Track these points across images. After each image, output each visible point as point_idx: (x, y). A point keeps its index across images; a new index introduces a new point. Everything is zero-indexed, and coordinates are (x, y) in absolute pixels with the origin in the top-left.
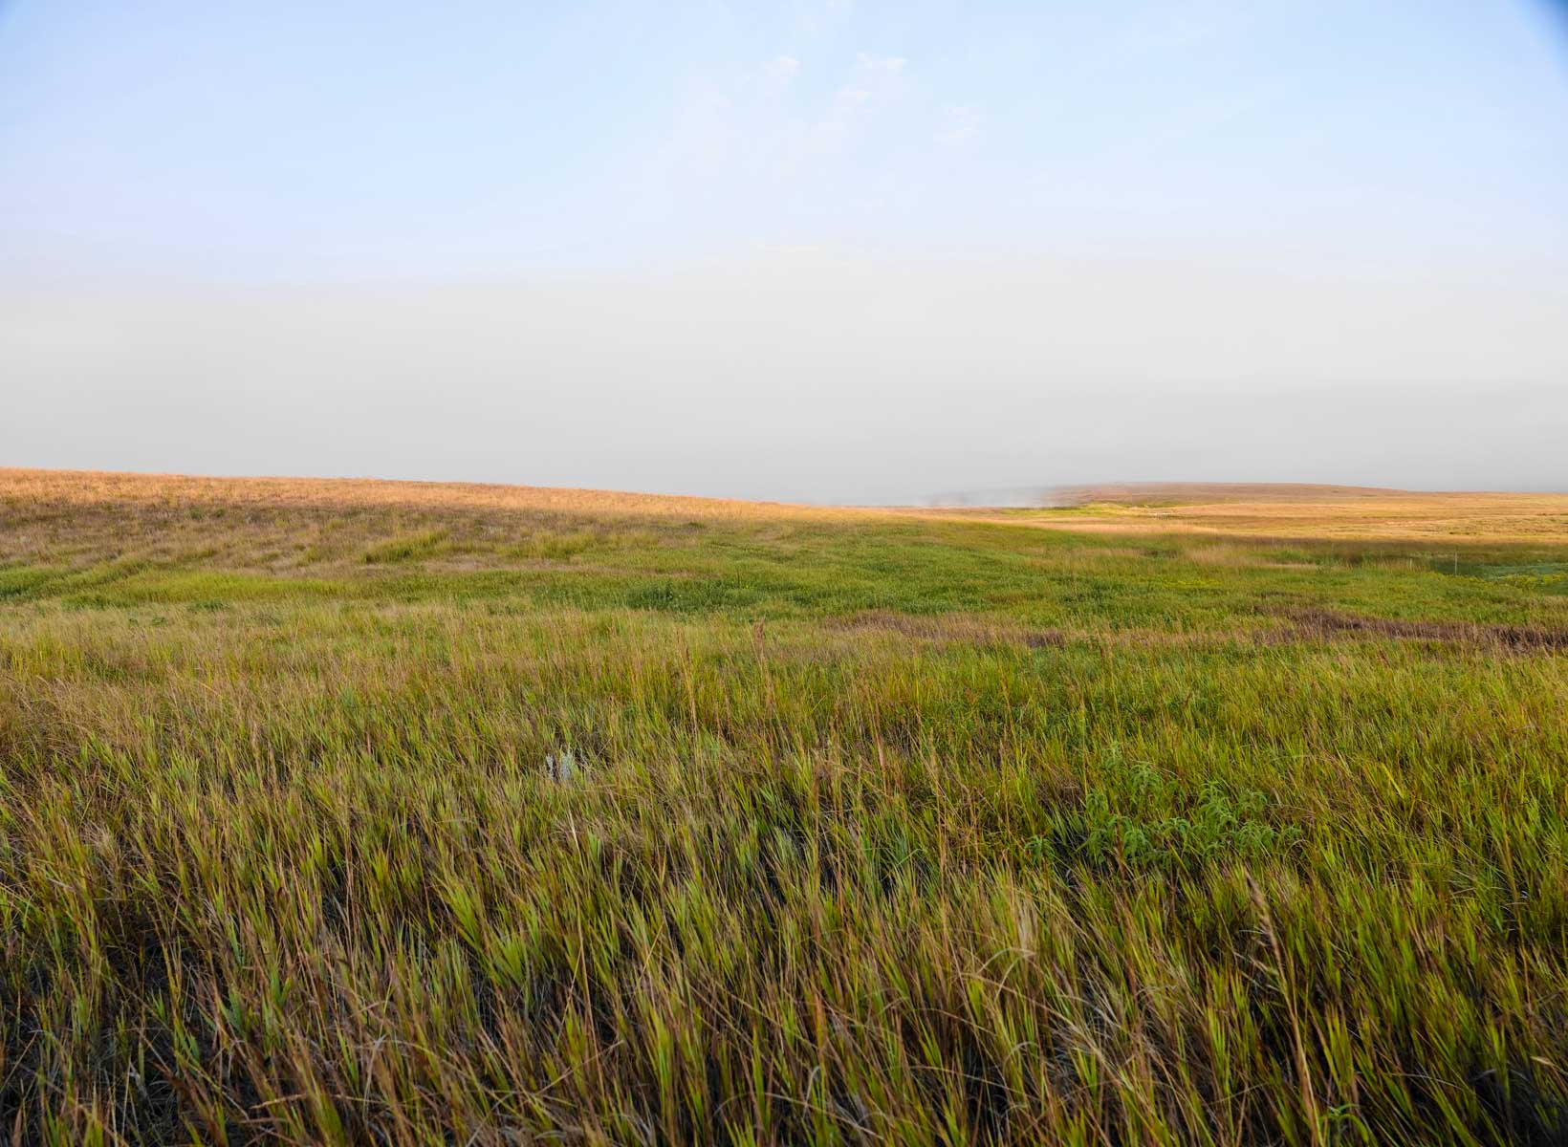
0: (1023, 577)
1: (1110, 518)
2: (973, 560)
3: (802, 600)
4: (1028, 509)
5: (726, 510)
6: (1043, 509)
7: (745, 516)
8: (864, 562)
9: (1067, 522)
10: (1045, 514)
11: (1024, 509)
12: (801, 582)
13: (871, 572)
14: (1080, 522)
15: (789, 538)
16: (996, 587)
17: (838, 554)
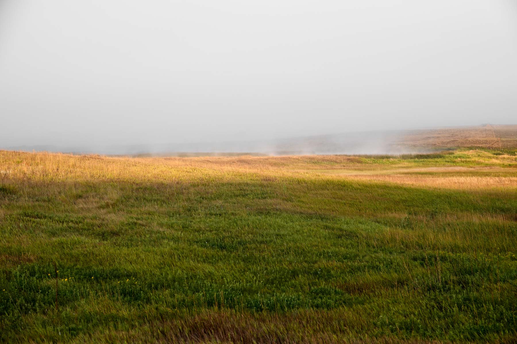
0: (381, 255)
1: (477, 168)
2: (326, 232)
3: (130, 293)
4: (388, 157)
5: (40, 167)
6: (404, 157)
7: (61, 176)
8: (202, 237)
9: (431, 174)
10: (406, 163)
11: (382, 157)
12: (129, 268)
13: (211, 252)
14: (445, 174)
15: (113, 206)
16: (353, 271)
17: (171, 226)
